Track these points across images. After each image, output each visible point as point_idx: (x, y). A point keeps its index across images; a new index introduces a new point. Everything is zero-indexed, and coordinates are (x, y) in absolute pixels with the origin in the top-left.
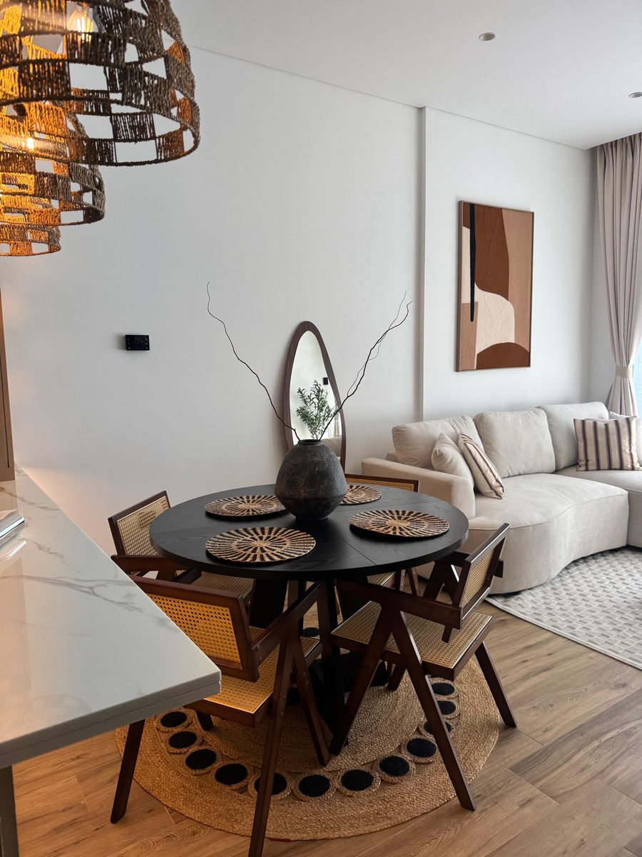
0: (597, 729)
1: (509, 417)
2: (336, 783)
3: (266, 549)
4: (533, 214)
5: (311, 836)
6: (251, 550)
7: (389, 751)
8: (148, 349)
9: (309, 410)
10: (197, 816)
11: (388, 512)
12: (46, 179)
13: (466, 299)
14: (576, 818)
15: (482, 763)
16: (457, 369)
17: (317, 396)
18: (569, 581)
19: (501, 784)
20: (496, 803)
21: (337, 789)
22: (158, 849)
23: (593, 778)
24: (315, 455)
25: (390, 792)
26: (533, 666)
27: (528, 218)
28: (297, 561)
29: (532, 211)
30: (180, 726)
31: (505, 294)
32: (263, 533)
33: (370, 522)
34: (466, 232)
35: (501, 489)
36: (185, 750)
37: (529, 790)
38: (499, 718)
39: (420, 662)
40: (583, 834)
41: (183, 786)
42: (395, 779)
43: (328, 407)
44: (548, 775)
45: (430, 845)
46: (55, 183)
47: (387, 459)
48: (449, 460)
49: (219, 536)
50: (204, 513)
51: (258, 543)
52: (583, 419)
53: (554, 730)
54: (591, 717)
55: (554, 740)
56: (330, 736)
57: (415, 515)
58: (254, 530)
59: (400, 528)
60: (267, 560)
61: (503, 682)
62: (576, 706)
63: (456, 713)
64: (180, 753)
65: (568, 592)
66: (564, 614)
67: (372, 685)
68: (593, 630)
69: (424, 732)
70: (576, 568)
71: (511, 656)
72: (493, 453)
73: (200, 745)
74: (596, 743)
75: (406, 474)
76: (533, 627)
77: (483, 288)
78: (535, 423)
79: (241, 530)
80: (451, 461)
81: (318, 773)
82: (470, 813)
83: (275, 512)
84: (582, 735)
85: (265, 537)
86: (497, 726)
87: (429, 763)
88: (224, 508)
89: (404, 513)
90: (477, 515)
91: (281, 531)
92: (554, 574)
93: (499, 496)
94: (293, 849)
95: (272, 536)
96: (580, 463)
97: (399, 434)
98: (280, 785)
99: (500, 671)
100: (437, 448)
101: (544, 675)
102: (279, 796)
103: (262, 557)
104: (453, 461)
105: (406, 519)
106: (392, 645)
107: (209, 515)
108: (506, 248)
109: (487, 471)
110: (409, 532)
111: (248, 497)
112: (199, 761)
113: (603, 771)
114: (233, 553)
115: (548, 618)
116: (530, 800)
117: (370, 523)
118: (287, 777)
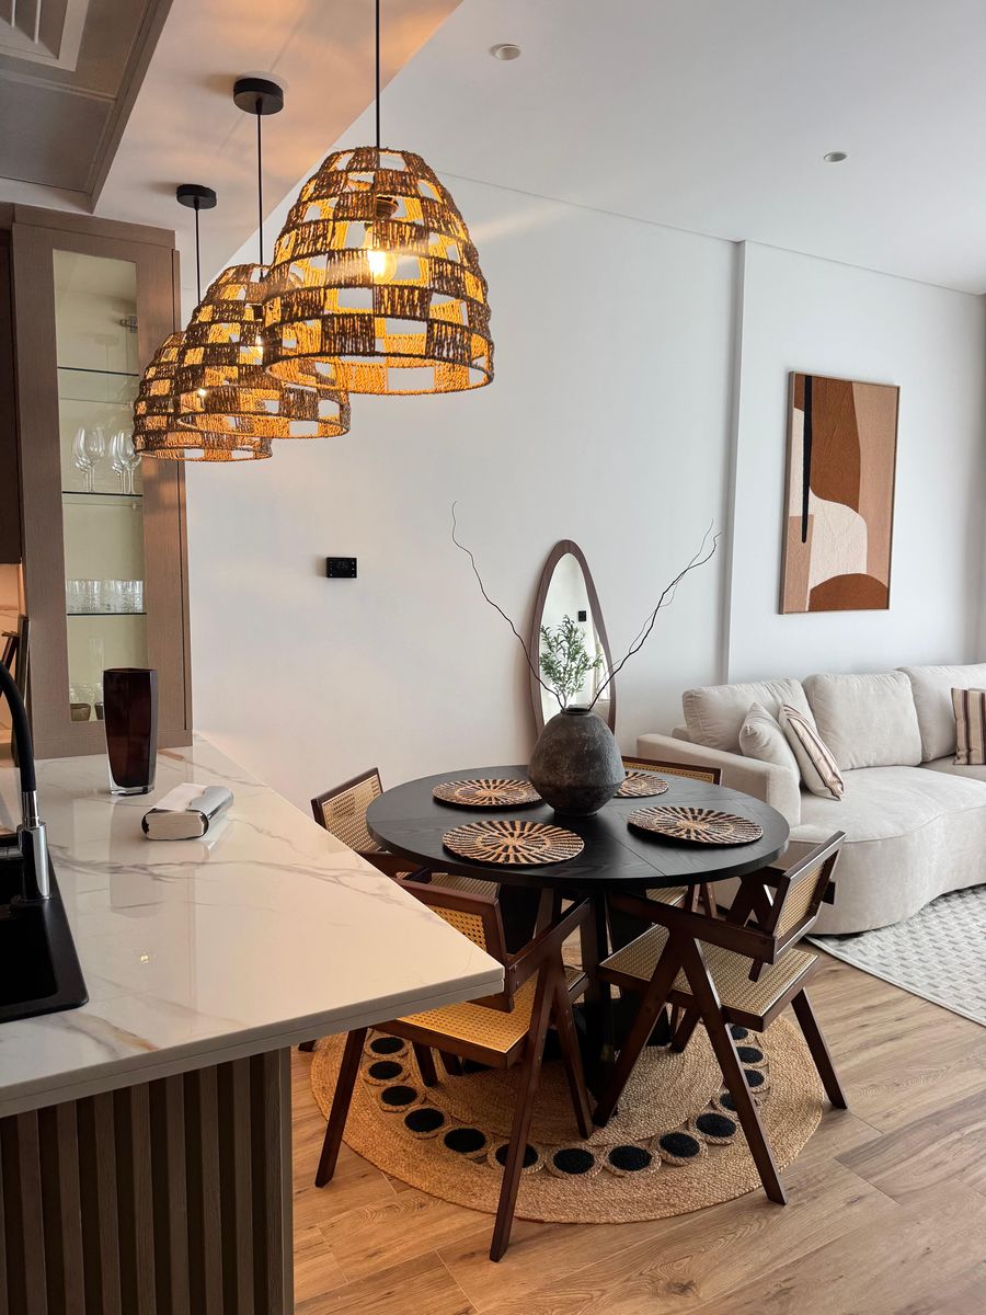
0: (958, 1119)
1: (856, 682)
2: (602, 1160)
3: (520, 849)
4: (898, 388)
5: (572, 1218)
6: (501, 848)
7: (673, 1126)
8: (355, 577)
9: (554, 658)
10: (425, 1185)
11: (679, 810)
12: (292, 396)
13: (796, 510)
14: (922, 1222)
15: (797, 1149)
16: (780, 611)
17: (568, 638)
18: (934, 922)
19: (823, 1176)
20: (815, 1198)
21: (604, 1167)
22: (376, 1220)
23: (950, 1177)
24: (584, 729)
25: (673, 1174)
26: (875, 1033)
27: (890, 396)
28: (563, 865)
29: (897, 384)
30: (395, 1079)
31: (853, 503)
32: (514, 829)
33: (655, 821)
34: (799, 416)
35: (839, 786)
36: (403, 1107)
37: (861, 1186)
38: (824, 1097)
39: (720, 1007)
40: (929, 1241)
41: (404, 1151)
42: (681, 1160)
43: (585, 655)
44: (886, 1169)
45: (726, 1240)
46: (303, 399)
47: (673, 737)
48: (765, 743)
49: (457, 830)
50: (431, 801)
51: (509, 841)
52: (966, 689)
53: (900, 1116)
54: (952, 1102)
55: (898, 1127)
56: (595, 1104)
57: (716, 816)
58: (501, 824)
59: (696, 831)
60: (524, 861)
61: (831, 1051)
62: (932, 1087)
63: (764, 1086)
64: (397, 1112)
65: (932, 937)
66: (923, 967)
67: (649, 1044)
68: (964, 990)
69: (720, 1107)
70: (946, 904)
71: (846, 1018)
72: (829, 733)
73: (423, 1103)
74: (956, 1136)
75: (703, 759)
76: (878, 982)
77: (821, 495)
78: (894, 692)
79: (484, 823)
80: (767, 744)
81: (578, 1147)
82: (777, 1208)
83: (527, 803)
84: (937, 1124)
85: (517, 833)
86: (820, 1106)
87: (726, 1145)
88: (457, 794)
89: (701, 811)
90: (802, 823)
91: (537, 827)
92: (913, 911)
93: (836, 796)
94: (549, 1231)
95: (526, 833)
96: (959, 753)
97: (692, 702)
98: (530, 1158)
99: (828, 1036)
100: (747, 724)
101: (889, 1046)
102: (527, 1171)
103: (516, 858)
104: (771, 744)
105: (704, 819)
106: (682, 983)
107: (438, 802)
108: (857, 439)
109: (819, 760)
110: (708, 837)
111: (487, 782)
112: (423, 1122)
113: (964, 1170)
114: (478, 850)
115: (900, 970)
116: (860, 1198)
117: (655, 823)
118: (539, 1149)
